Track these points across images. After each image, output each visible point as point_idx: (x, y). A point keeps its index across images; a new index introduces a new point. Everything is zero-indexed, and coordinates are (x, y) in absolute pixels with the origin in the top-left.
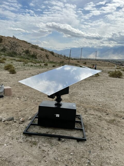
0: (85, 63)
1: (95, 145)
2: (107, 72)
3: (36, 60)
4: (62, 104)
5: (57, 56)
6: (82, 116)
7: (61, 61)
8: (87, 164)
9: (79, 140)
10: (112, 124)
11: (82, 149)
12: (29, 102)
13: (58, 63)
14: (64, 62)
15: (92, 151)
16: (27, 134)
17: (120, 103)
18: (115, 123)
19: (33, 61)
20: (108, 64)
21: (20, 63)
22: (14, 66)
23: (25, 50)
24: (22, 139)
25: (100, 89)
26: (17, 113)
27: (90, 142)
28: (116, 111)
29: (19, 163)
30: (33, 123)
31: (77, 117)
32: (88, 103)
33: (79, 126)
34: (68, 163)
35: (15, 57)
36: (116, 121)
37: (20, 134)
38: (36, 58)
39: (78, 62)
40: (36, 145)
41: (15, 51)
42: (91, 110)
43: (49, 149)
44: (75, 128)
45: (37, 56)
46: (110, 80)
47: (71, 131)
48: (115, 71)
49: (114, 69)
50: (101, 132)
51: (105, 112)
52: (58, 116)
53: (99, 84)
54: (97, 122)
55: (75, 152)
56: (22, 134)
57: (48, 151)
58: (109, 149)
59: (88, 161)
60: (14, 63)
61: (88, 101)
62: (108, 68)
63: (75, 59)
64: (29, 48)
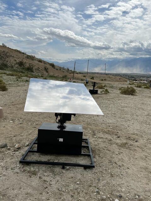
0: (93, 77)
1: (104, 172)
2: (119, 88)
3: (32, 73)
4: (66, 126)
5: (59, 69)
6: (90, 140)
7: (64, 75)
8: (95, 194)
9: (86, 167)
10: (124, 147)
11: (90, 177)
12: (25, 125)
13: (60, 77)
14: (68, 76)
15: (101, 179)
16: (24, 162)
17: (133, 124)
18: (127, 147)
19: (29, 75)
20: (120, 79)
21: (11, 77)
22: (4, 81)
23: (18, 61)
24: (19, 169)
25: (110, 109)
26: (11, 139)
27: (99, 170)
28: (128, 134)
29: (16, 196)
30: (31, 150)
31: (83, 142)
32: (96, 125)
33: (86, 151)
34: (74, 194)
35: (5, 70)
36: (129, 145)
37: (15, 164)
38: (33, 72)
39: (84, 76)
40: (35, 175)
41: (5, 62)
42: (99, 132)
43: (52, 179)
44: (82, 153)
45: (34, 68)
46: (121, 98)
47: (77, 158)
48: (128, 87)
49: (126, 85)
50: (111, 158)
51: (116, 135)
52: (61, 140)
53: (109, 102)
54: (106, 146)
55: (82, 181)
56: (18, 163)
57: (51, 181)
58: (121, 175)
59: (97, 190)
60: (5, 78)
61: (97, 122)
62: (119, 83)
63: (80, 73)
64: (23, 59)
